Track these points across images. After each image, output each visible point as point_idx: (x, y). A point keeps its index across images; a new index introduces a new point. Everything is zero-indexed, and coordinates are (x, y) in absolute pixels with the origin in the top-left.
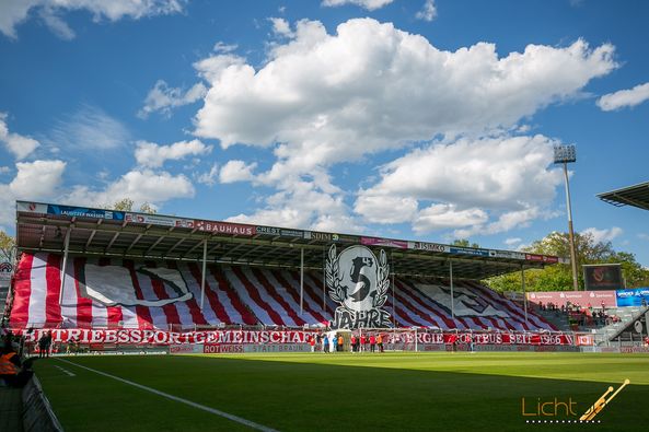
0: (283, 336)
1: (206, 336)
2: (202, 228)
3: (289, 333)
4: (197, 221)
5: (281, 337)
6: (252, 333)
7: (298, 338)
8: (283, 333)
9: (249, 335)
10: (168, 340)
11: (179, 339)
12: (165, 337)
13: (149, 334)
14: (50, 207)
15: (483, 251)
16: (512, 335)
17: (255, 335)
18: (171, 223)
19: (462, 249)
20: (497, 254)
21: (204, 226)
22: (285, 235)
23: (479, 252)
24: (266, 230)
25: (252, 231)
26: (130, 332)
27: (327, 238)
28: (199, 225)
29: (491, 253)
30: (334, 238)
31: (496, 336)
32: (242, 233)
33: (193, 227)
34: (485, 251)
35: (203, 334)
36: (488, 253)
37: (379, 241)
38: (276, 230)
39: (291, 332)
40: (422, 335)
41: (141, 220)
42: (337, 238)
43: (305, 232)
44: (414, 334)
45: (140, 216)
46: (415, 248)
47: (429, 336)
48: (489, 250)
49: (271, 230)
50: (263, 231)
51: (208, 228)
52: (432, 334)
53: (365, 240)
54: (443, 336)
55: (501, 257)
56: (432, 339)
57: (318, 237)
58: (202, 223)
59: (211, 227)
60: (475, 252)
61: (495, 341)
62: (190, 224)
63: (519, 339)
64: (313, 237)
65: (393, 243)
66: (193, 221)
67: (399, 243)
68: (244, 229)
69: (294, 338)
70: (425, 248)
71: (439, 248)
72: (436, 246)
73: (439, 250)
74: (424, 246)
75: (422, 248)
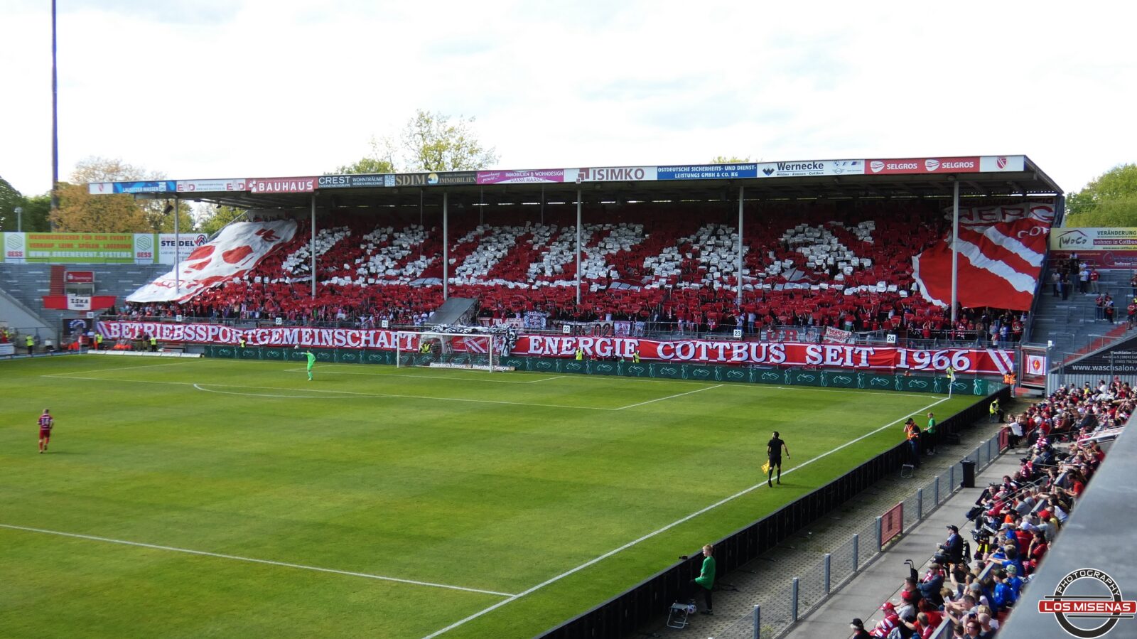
0: (364, 337)
1: (270, 334)
2: (254, 190)
3: (372, 333)
4: (249, 180)
5: (359, 339)
6: (324, 332)
7: (385, 340)
8: (363, 332)
9: (320, 334)
10: (231, 339)
12: (229, 335)
13: (213, 330)
15: (743, 168)
16: (814, 346)
17: (327, 336)
18: (221, 187)
19: (688, 169)
20: (779, 169)
21: (256, 185)
22: (358, 184)
23: (729, 172)
24: (332, 181)
25: (313, 184)
26: (196, 328)
27: (419, 182)
28: (251, 185)
29: (764, 171)
30: (430, 180)
31: (767, 347)
32: (301, 189)
33: (244, 190)
34: (747, 168)
35: (267, 333)
36: (755, 171)
37: (508, 175)
38: (346, 179)
39: (374, 332)
40: (595, 341)
41: (192, 187)
42: (435, 180)
43: (386, 177)
44: (576, 339)
45: (191, 183)
46: (578, 180)
47: (609, 343)
48: (758, 165)
49: (338, 180)
50: (328, 183)
51: (262, 188)
52: (615, 340)
53: (482, 176)
54: (637, 345)
55: (790, 175)
56: (614, 348)
57: (406, 182)
58: (254, 182)
59: (265, 187)
60: (721, 172)
61: (767, 359)
62: (241, 186)
63: (835, 355)
64: (399, 183)
65: (535, 176)
66: (244, 182)
67: (547, 174)
68: (303, 183)
69: (380, 341)
70: (601, 177)
71: (632, 174)
72: (626, 170)
73: (631, 178)
74: (599, 174)
75: (594, 178)
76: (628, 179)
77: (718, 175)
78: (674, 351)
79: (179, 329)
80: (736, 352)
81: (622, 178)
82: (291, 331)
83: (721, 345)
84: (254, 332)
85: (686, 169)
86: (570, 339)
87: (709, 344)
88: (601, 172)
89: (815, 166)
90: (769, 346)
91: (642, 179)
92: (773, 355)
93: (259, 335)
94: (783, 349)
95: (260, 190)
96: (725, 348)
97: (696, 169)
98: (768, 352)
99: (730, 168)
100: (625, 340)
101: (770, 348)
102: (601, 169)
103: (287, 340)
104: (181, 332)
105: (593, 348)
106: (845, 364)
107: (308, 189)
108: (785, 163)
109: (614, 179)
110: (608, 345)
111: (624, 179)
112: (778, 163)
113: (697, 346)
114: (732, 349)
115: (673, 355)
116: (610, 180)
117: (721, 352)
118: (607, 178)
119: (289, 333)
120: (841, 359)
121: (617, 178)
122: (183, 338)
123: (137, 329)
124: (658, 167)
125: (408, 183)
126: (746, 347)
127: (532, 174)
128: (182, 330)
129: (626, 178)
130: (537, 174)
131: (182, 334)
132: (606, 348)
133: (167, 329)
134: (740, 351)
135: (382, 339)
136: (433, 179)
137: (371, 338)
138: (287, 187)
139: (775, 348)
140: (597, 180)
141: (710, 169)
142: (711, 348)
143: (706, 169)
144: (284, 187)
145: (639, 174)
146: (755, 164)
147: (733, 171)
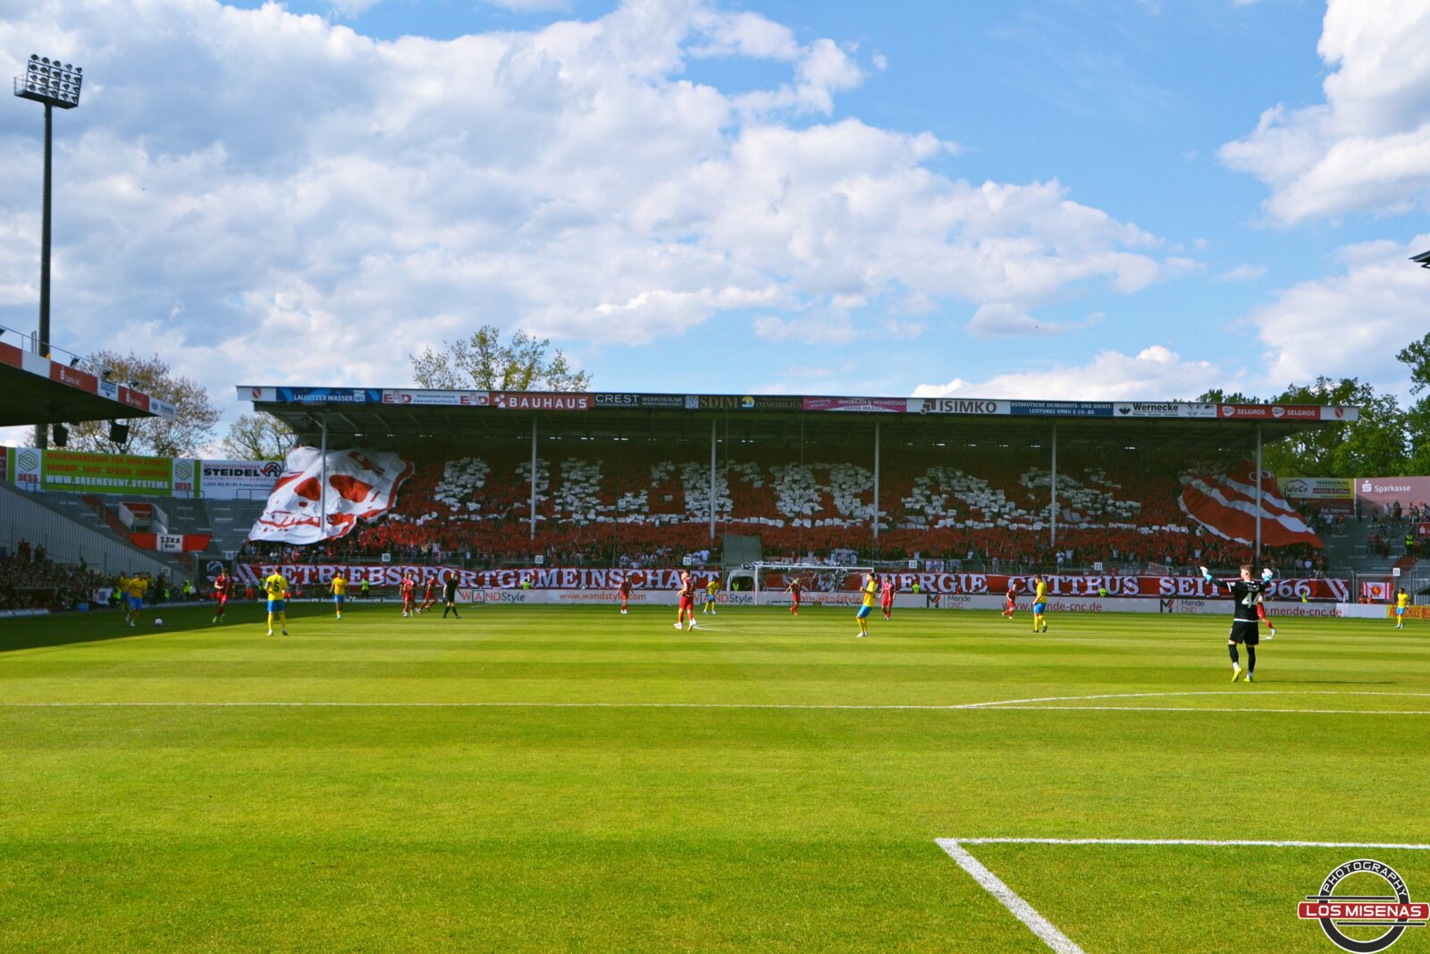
0: (650, 577)
1: (517, 576)
2: (502, 405)
3: (660, 572)
4: (495, 393)
5: (646, 579)
6: (595, 572)
8: (649, 572)
9: (589, 575)
11: (475, 581)
14: (280, 390)
15: (1099, 406)
16: (1167, 578)
17: (598, 576)
18: (452, 399)
19: (1043, 405)
20: (1135, 409)
21: (506, 400)
22: (650, 404)
23: (1086, 410)
24: (614, 400)
25: (588, 402)
26: (403, 570)
27: (731, 405)
28: (497, 400)
29: (1121, 410)
30: (745, 403)
31: (1121, 580)
32: (571, 407)
33: (488, 404)
34: (1103, 406)
35: (513, 574)
36: (1111, 410)
37: (841, 402)
38: (633, 399)
39: (663, 571)
40: (937, 577)
41: (406, 399)
42: (750, 403)
43: (688, 398)
44: (916, 576)
45: (405, 393)
46: (923, 411)
47: (953, 578)
48: (1115, 405)
49: (622, 399)
50: (609, 401)
51: (513, 403)
52: (960, 575)
53: (810, 402)
54: (985, 580)
55: (1146, 415)
56: (959, 584)
57: (714, 403)
58: (502, 396)
59: (518, 402)
60: (1077, 410)
61: (1121, 591)
62: (483, 400)
63: (1187, 586)
64: (704, 405)
65: (872, 404)
66: (487, 395)
67: (888, 403)
68: (574, 400)
69: (670, 581)
70: (948, 409)
71: (983, 407)
72: (976, 403)
73: (981, 410)
74: (946, 404)
75: (942, 409)
76: (979, 412)
77: (1074, 412)
78: (1026, 584)
79: (376, 572)
80: (1090, 584)
81: (972, 411)
82: (547, 572)
83: (1075, 579)
84: (494, 574)
85: (1040, 405)
86: (909, 575)
87: (1062, 578)
88: (950, 404)
89: (1170, 408)
90: (1123, 578)
91: (995, 413)
92: (1127, 588)
93: (500, 577)
94: (1136, 581)
95: (511, 405)
96: (1078, 582)
97: (1051, 405)
98: (1122, 585)
99: (1086, 406)
100: (971, 575)
101: (1125, 580)
102: (949, 400)
103: (543, 582)
104: (380, 575)
105: (935, 584)
106: (1197, 594)
107: (581, 407)
108: (1141, 403)
109: (963, 412)
110: (951, 581)
111: (974, 412)
112: (1134, 403)
113: (1049, 580)
114: (1085, 581)
115: (1025, 588)
116: (958, 412)
117: (1075, 585)
118: (956, 410)
119: (544, 574)
120: (1193, 591)
121: (966, 410)
122: (385, 582)
123: (307, 572)
124: (1012, 401)
125: (716, 404)
126: (1100, 580)
127: (870, 402)
128: (382, 572)
129: (976, 411)
130: (875, 402)
131: (382, 577)
132: (950, 584)
133: (357, 572)
134: (1095, 584)
135: (674, 578)
136: (748, 402)
137: (660, 578)
138: (550, 403)
139: (1129, 580)
140: (944, 411)
141: (1066, 406)
142: (1064, 581)
143: (1062, 405)
144: (546, 403)
145: (991, 408)
146: (1112, 403)
147: (1089, 409)
